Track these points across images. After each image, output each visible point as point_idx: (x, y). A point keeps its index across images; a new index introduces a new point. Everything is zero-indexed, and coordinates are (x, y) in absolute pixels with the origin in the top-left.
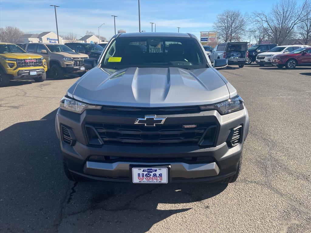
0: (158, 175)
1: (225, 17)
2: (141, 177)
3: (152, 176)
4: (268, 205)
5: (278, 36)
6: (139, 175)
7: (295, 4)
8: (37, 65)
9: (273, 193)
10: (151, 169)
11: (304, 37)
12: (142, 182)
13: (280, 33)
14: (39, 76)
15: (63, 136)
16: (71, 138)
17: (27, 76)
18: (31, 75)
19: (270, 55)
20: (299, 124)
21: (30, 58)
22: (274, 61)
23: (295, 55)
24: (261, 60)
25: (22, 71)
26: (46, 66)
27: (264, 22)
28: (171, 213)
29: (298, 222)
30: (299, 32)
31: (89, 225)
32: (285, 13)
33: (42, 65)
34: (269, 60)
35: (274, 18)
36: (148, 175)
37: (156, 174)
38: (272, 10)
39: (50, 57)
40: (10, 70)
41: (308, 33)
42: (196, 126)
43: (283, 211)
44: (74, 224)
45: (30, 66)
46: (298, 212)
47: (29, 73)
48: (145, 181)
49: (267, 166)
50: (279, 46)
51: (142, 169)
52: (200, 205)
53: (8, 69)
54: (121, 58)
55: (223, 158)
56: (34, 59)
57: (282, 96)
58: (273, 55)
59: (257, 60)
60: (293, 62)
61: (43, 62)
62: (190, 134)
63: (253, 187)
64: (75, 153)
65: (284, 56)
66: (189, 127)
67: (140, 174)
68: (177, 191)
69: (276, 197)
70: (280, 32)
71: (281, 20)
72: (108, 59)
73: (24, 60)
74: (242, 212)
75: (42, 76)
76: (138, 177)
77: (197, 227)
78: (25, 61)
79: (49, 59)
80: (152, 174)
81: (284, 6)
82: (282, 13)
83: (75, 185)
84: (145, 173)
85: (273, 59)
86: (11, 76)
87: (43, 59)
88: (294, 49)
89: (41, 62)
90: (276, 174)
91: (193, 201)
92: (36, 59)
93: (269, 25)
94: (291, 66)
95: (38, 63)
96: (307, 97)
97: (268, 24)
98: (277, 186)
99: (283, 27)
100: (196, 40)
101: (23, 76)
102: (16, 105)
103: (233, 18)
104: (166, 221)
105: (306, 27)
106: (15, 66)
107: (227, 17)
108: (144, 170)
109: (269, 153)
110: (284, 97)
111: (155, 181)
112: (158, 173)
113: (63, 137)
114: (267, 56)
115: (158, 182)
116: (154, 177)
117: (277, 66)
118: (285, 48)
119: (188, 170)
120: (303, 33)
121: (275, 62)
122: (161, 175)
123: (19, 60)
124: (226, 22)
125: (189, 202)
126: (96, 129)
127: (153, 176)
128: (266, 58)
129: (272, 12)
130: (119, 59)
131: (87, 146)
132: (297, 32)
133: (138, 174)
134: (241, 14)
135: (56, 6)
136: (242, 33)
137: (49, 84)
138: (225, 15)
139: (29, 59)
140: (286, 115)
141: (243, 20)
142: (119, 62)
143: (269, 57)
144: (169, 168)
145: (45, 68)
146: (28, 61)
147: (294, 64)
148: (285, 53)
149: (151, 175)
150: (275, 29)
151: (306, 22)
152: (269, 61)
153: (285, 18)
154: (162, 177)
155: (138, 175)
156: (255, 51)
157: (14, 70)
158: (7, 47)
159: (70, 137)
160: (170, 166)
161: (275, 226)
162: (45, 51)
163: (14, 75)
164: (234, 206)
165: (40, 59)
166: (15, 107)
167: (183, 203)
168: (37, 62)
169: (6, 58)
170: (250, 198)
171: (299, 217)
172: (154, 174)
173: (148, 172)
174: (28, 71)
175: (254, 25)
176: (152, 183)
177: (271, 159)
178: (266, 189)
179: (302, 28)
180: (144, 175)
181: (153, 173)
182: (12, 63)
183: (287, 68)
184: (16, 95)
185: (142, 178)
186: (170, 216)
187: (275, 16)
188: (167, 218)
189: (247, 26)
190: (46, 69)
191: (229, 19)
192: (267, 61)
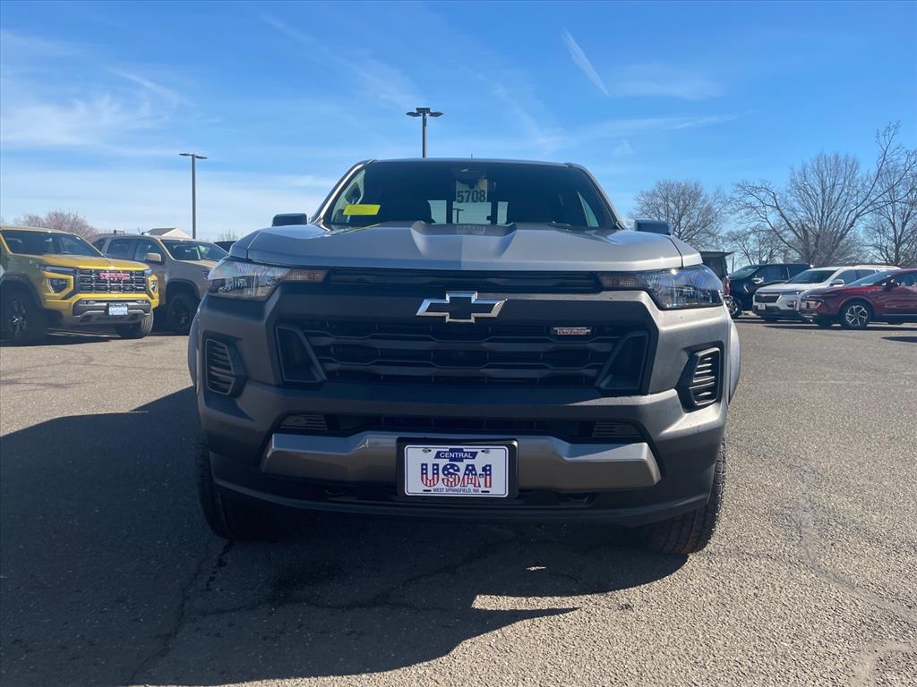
0: (479, 471)
1: (660, 201)
2: (430, 477)
3: (461, 474)
4: (813, 607)
5: (814, 248)
6: (424, 467)
7: (854, 166)
8: (132, 290)
9: (825, 583)
10: (461, 450)
11: (887, 255)
12: (433, 493)
13: (817, 239)
14: (133, 319)
15: (210, 370)
16: (232, 372)
17: (99, 317)
18: (110, 314)
19: (793, 292)
20: (891, 438)
21: (112, 268)
22: (804, 305)
23: (865, 291)
24: (769, 304)
25: (87, 302)
26: (157, 295)
27: (769, 209)
28: (516, 616)
29: (907, 648)
30: (871, 243)
31: (265, 638)
32: (828, 190)
33: (144, 290)
34: (792, 306)
35: (796, 205)
36: (451, 471)
37: (473, 466)
38: (789, 182)
39: (171, 273)
40: (53, 298)
41: (898, 246)
42: (589, 331)
43: (859, 623)
44: (218, 635)
45: (112, 289)
46: (905, 625)
47: (107, 309)
48: (441, 488)
49: (804, 523)
50: (815, 267)
51: (435, 449)
52: (603, 603)
53: (49, 294)
54: (379, 206)
55: (669, 433)
56: (124, 272)
57: (834, 379)
58: (800, 292)
59: (755, 304)
60: (859, 309)
61: (151, 283)
62: (573, 354)
63: (763, 567)
64: (242, 415)
65: (831, 293)
66: (569, 333)
67: (426, 465)
68: (533, 568)
69: (835, 590)
70: (818, 236)
71: (816, 208)
72: (342, 211)
73: (98, 272)
74: (733, 621)
75: (143, 323)
76: (422, 474)
77: (596, 650)
78: (98, 275)
79: (166, 279)
80: (462, 466)
81: (825, 174)
82: (819, 191)
83: (227, 549)
84: (443, 462)
85: (803, 300)
86: (54, 316)
87: (150, 275)
88: (858, 274)
89: (144, 281)
90: (830, 542)
91: (584, 593)
92: (131, 273)
93: (785, 218)
94: (856, 321)
95: (137, 283)
96: (907, 383)
97: (782, 215)
98: (837, 566)
99: (825, 228)
100: (585, 173)
101: (89, 316)
102: (62, 381)
103: (681, 203)
104: (500, 636)
105: (891, 229)
106: (70, 287)
107: (666, 199)
108: (439, 453)
109: (807, 496)
110: (840, 382)
111: (470, 490)
112: (479, 462)
113: (210, 374)
114: (785, 293)
115: (479, 494)
116: (468, 475)
117: (816, 320)
118: (834, 272)
119: (567, 459)
120: (884, 244)
121: (808, 310)
122: (490, 470)
123: (82, 271)
124: (663, 212)
125: (570, 593)
126: (307, 335)
127: (465, 474)
128: (783, 299)
129: (789, 188)
130: (373, 210)
131: (278, 386)
132: (867, 241)
133: (422, 465)
134: (703, 192)
135: (198, 157)
136: (708, 242)
137: (160, 343)
138: (659, 193)
139: (111, 272)
140: (849, 417)
141: (709, 209)
142: (373, 216)
143: (791, 297)
144: (512, 449)
145: (152, 298)
146: (107, 275)
147: (863, 314)
148: (835, 286)
149: (458, 470)
150: (803, 227)
151: (891, 216)
152: (791, 308)
153: (829, 205)
154: (490, 475)
155: (423, 469)
156: (748, 280)
157: (65, 298)
158: (51, 240)
159: (230, 369)
160: (515, 443)
161: (838, 653)
162: (157, 256)
163: (64, 313)
164: (710, 607)
165: (143, 273)
166: (57, 386)
167: (551, 596)
168: (132, 281)
169: (45, 265)
170: (756, 591)
171: (909, 637)
172: (468, 466)
173: (451, 459)
174: (105, 304)
175: (742, 217)
176: (461, 494)
177: (812, 508)
178: (804, 572)
179: (882, 231)
180: (437, 469)
181: (467, 462)
182: (62, 280)
183: (846, 327)
184: (63, 363)
185: (433, 479)
186: (514, 622)
187: (800, 198)
188: (504, 629)
189: (723, 224)
190: (155, 303)
191: (672, 206)
192: (784, 307)
